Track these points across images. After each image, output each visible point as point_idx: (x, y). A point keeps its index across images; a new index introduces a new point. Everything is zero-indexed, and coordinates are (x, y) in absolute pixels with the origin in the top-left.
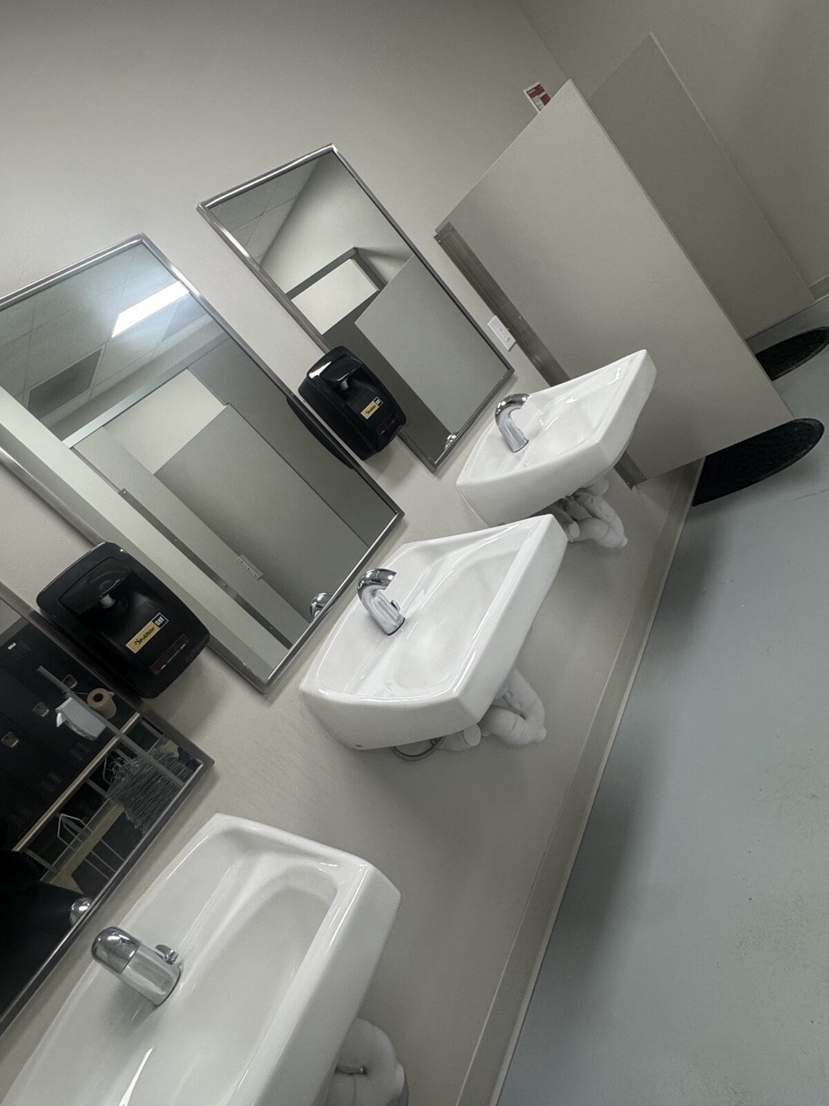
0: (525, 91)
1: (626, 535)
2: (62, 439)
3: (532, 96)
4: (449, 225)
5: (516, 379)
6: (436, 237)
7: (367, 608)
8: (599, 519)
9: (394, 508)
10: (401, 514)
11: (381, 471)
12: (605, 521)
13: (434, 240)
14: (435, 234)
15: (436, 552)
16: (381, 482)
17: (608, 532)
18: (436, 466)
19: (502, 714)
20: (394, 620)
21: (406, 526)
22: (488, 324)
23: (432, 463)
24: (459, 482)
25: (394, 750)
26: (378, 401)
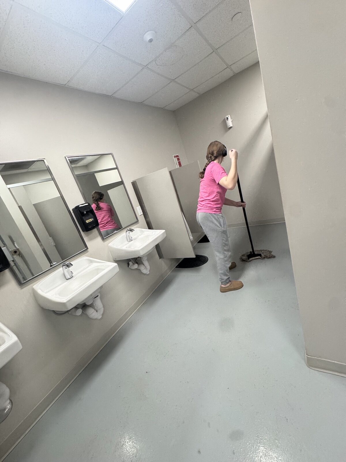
0: (173, 156)
1: (150, 271)
2: (7, 185)
3: (175, 157)
4: (135, 181)
5: (139, 223)
6: (132, 183)
7: (63, 271)
8: (144, 265)
9: (86, 246)
10: (87, 248)
11: (87, 236)
12: (145, 266)
13: (131, 184)
14: (132, 182)
15: (91, 262)
16: (85, 239)
17: (144, 269)
18: (104, 239)
19: (91, 309)
20: (69, 276)
21: (88, 252)
22: (137, 208)
23: (103, 238)
24: (109, 245)
25: (54, 311)
26: (93, 219)
